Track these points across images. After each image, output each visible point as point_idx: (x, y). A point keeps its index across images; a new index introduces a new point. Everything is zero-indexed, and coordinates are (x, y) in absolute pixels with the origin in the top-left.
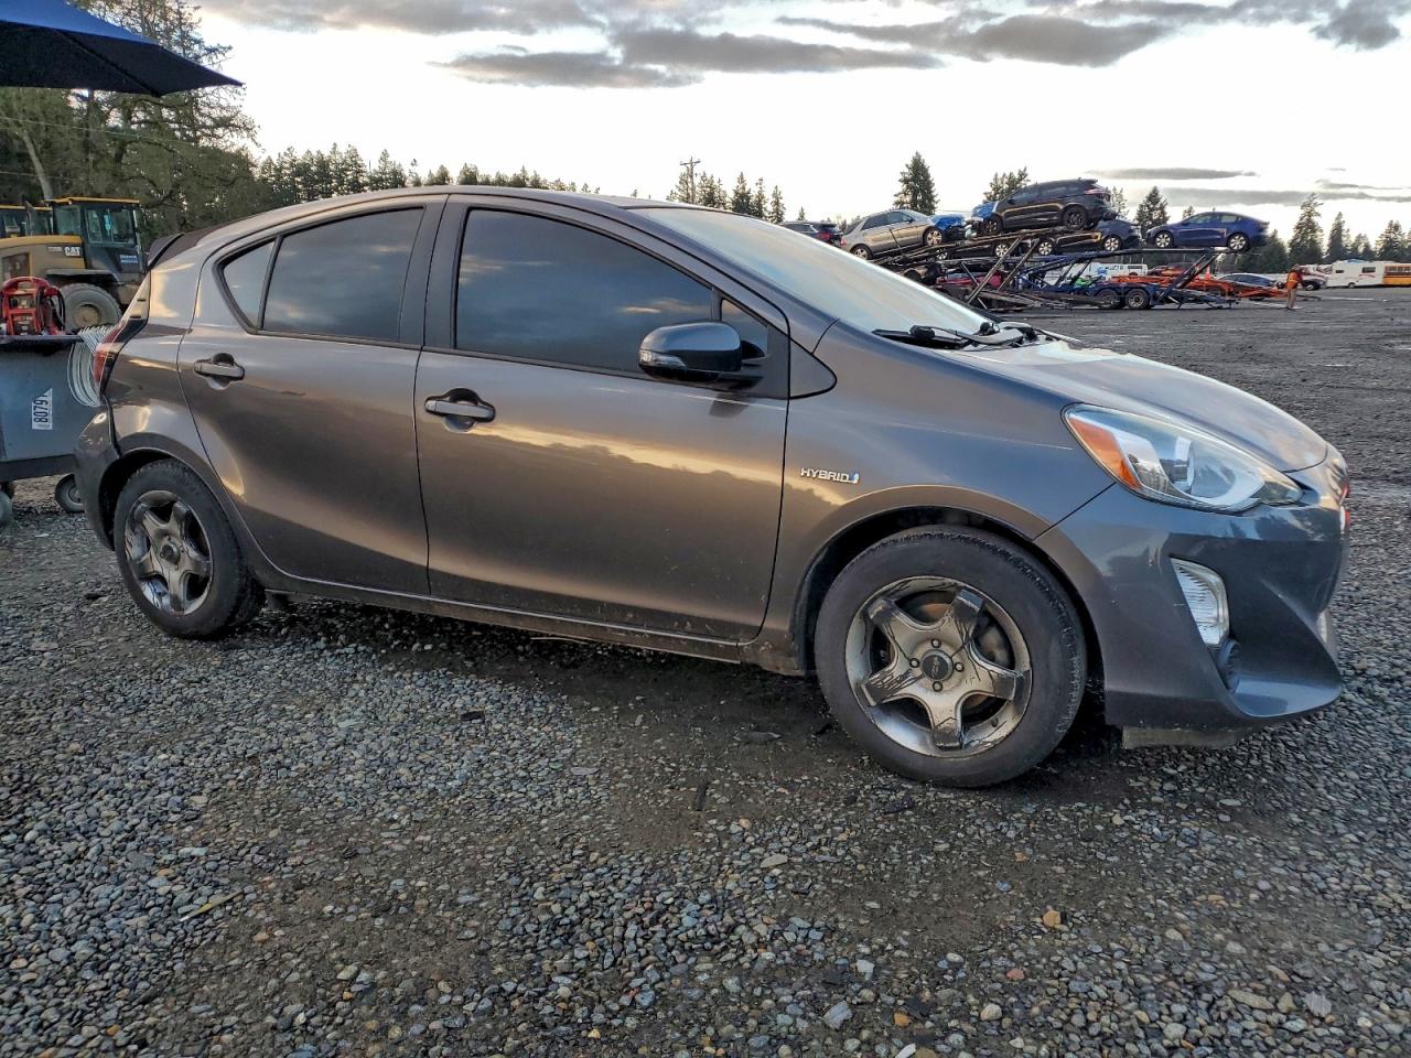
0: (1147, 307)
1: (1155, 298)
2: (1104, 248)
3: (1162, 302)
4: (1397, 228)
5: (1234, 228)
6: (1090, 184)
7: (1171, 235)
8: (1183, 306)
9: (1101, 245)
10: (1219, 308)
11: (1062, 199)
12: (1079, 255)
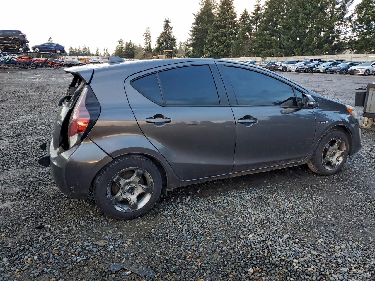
0: (36, 69)
1: (38, 66)
2: (19, 51)
3: (41, 67)
4: (72, 48)
5: (57, 48)
6: (19, 32)
7: (39, 48)
8: (47, 68)
9: (18, 50)
10: (56, 69)
11: (12, 36)
12: (11, 52)
